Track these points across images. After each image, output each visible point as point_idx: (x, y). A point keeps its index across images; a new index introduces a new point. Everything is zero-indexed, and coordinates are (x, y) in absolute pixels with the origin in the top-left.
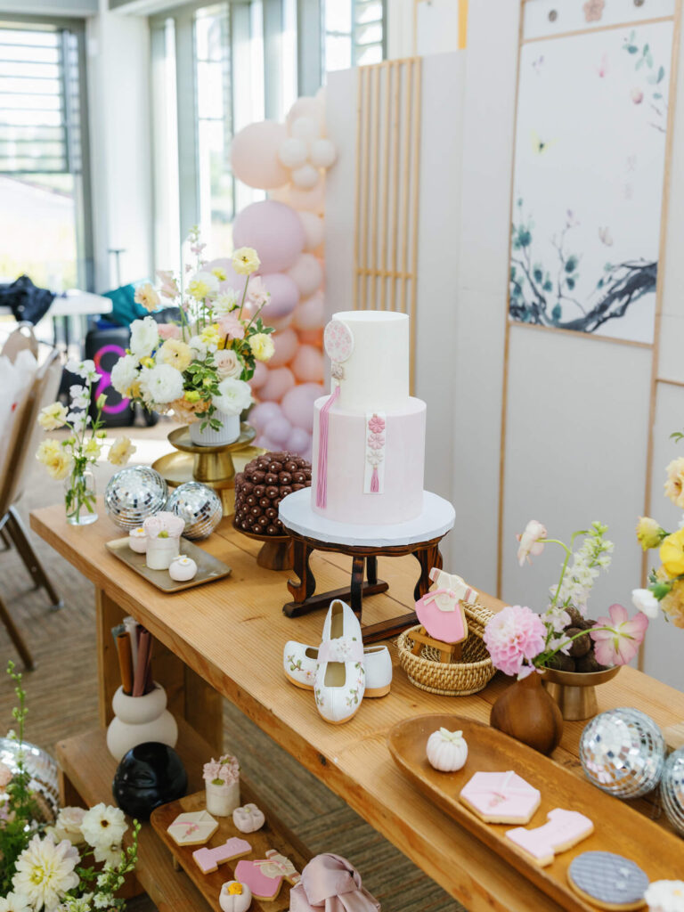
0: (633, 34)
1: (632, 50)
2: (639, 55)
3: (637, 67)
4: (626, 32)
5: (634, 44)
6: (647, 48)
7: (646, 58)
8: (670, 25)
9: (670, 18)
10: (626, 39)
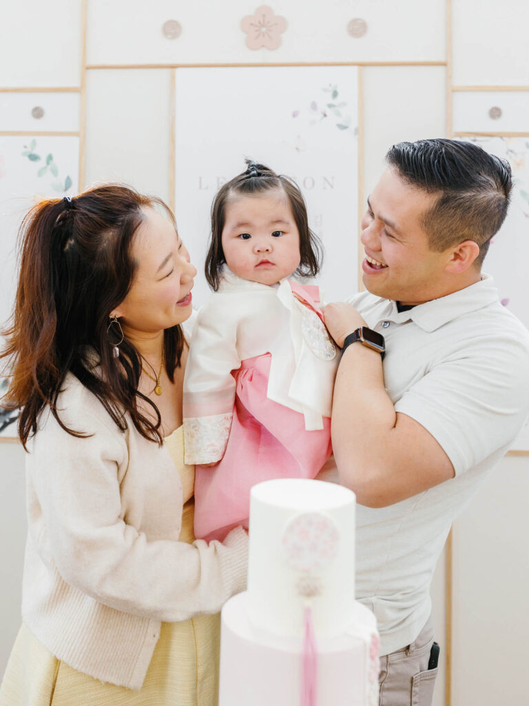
0: (34, 143)
1: (33, 158)
2: (42, 163)
3: (40, 173)
4: (28, 140)
5: (36, 152)
6: (50, 158)
7: (49, 167)
8: (76, 141)
9: (76, 134)
10: (25, 147)
